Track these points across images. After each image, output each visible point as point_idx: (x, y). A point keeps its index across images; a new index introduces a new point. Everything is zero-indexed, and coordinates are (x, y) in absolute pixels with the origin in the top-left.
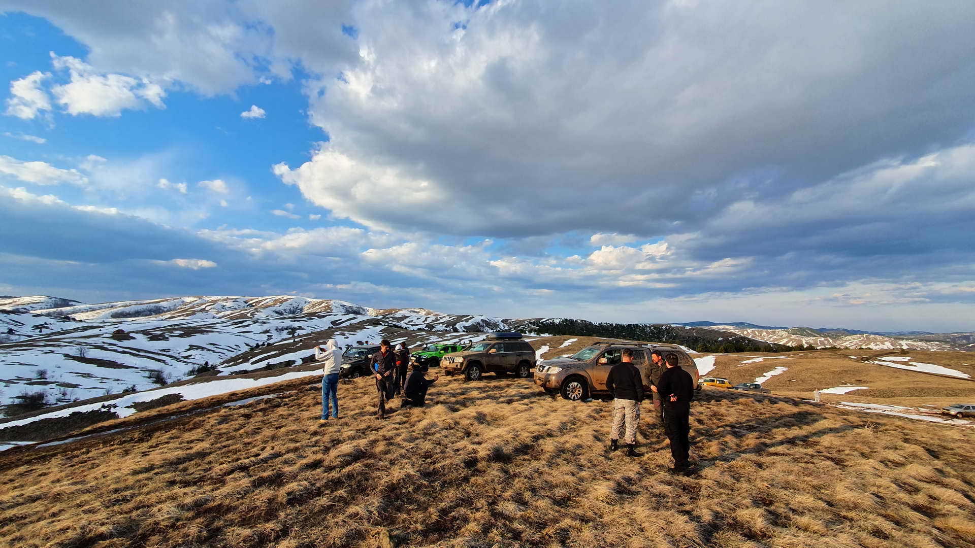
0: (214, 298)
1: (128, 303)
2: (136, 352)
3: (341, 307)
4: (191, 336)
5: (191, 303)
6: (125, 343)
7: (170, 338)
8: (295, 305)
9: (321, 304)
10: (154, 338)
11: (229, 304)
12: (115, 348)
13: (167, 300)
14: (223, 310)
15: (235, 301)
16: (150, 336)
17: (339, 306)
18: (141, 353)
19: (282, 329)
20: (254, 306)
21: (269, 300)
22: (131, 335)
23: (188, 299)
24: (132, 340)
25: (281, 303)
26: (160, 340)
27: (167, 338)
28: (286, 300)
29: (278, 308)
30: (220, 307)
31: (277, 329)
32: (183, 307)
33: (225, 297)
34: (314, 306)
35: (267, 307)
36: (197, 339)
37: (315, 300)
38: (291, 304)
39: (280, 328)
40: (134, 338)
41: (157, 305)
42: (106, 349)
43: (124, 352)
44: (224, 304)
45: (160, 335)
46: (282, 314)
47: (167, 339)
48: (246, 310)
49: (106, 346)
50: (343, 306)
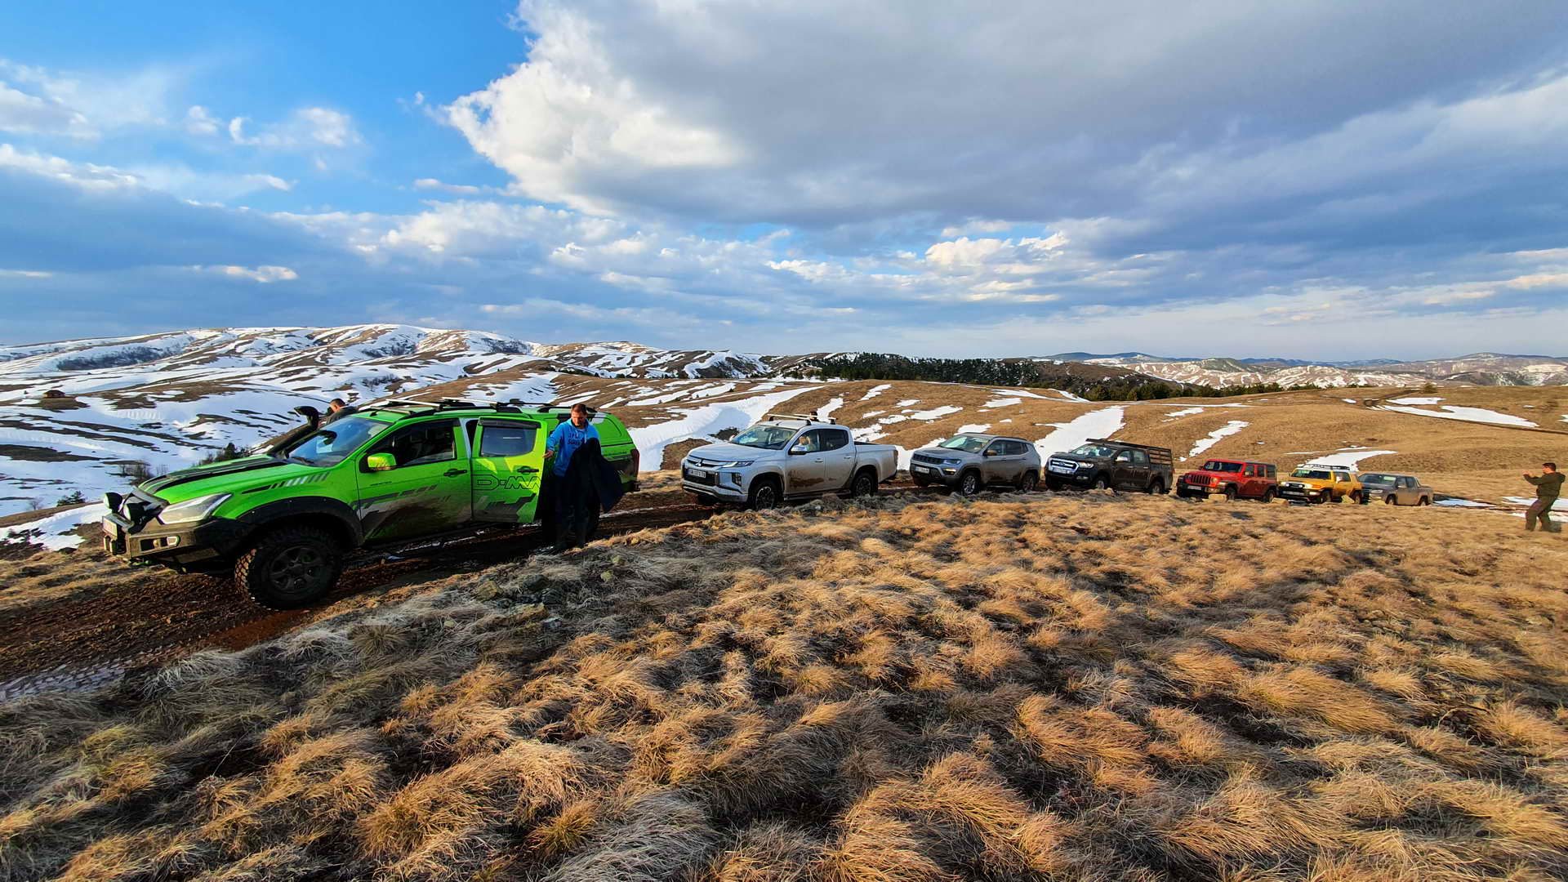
0: (250, 331)
1: (86, 342)
2: (92, 430)
3: (483, 342)
4: (200, 398)
5: (206, 340)
6: (68, 415)
7: (158, 403)
8: (401, 340)
9: (446, 338)
10: (124, 404)
11: (279, 341)
12: (47, 424)
13: (159, 337)
14: (269, 351)
15: (289, 335)
16: (116, 401)
17: (480, 341)
18: (102, 432)
19: (376, 382)
20: (326, 343)
21: (351, 332)
22: (78, 399)
23: (201, 334)
24: (81, 410)
25: (375, 337)
26: (138, 407)
27: (152, 403)
28: (383, 332)
29: (369, 345)
30: (263, 347)
31: (365, 383)
32: (193, 348)
33: (271, 329)
34: (434, 341)
35: (349, 345)
36: (212, 403)
37: (435, 331)
38: (393, 339)
39: (371, 380)
40: (84, 405)
41: (142, 345)
42: (29, 427)
43: (66, 432)
44: (271, 341)
45: (137, 398)
46: (379, 356)
47: (151, 405)
48: (312, 351)
49: (27, 421)
50: (487, 340)
